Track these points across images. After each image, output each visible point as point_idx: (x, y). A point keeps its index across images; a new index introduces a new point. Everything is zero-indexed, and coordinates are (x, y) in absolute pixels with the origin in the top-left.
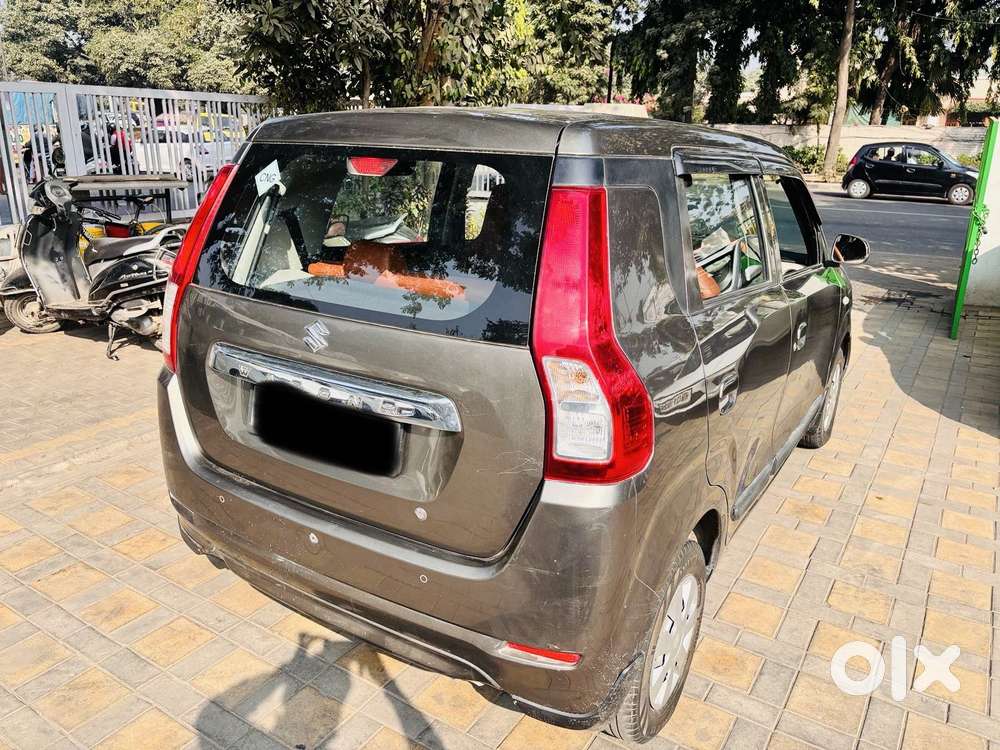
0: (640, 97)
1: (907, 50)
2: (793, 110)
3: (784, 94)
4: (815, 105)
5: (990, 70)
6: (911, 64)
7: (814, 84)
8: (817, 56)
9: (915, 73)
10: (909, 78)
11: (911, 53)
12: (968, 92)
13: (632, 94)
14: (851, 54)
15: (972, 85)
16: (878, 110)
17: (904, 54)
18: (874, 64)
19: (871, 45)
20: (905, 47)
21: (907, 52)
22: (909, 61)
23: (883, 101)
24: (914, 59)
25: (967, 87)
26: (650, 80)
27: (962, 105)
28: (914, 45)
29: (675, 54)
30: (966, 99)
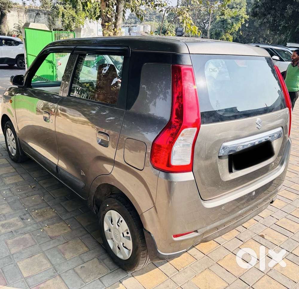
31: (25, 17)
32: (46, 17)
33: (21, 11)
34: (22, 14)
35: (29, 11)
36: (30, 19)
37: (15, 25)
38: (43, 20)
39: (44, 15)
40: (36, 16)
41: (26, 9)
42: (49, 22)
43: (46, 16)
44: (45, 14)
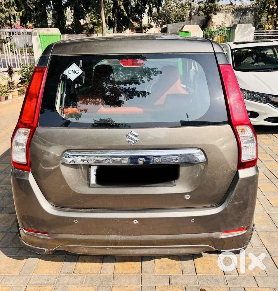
0: (25, 24)
1: (121, 6)
2: (88, 28)
3: (82, 22)
4: (95, 26)
5: (147, 13)
6: (123, 11)
7: (94, 19)
8: (93, 8)
9: (125, 14)
10: (123, 16)
11: (122, 7)
12: (142, 21)
13: (21, 23)
14: (104, 7)
15: (143, 19)
16: (115, 28)
17: (120, 8)
18: (111, 11)
19: (109, 4)
20: (120, 5)
21: (121, 7)
22: (122, 10)
23: (116, 25)
24: (124, 10)
25: (141, 19)
26: (29, 16)
27: (141, 25)
28: (123, 4)
29: (37, 6)
30: (142, 23)
31: (231, 17)
32: (253, 15)
33: (228, 12)
34: (229, 15)
35: (236, 11)
36: (235, 19)
37: (217, 27)
38: (249, 17)
39: (251, 13)
40: (242, 14)
41: (234, 10)
42: (255, 19)
43: (253, 13)
44: (252, 11)
